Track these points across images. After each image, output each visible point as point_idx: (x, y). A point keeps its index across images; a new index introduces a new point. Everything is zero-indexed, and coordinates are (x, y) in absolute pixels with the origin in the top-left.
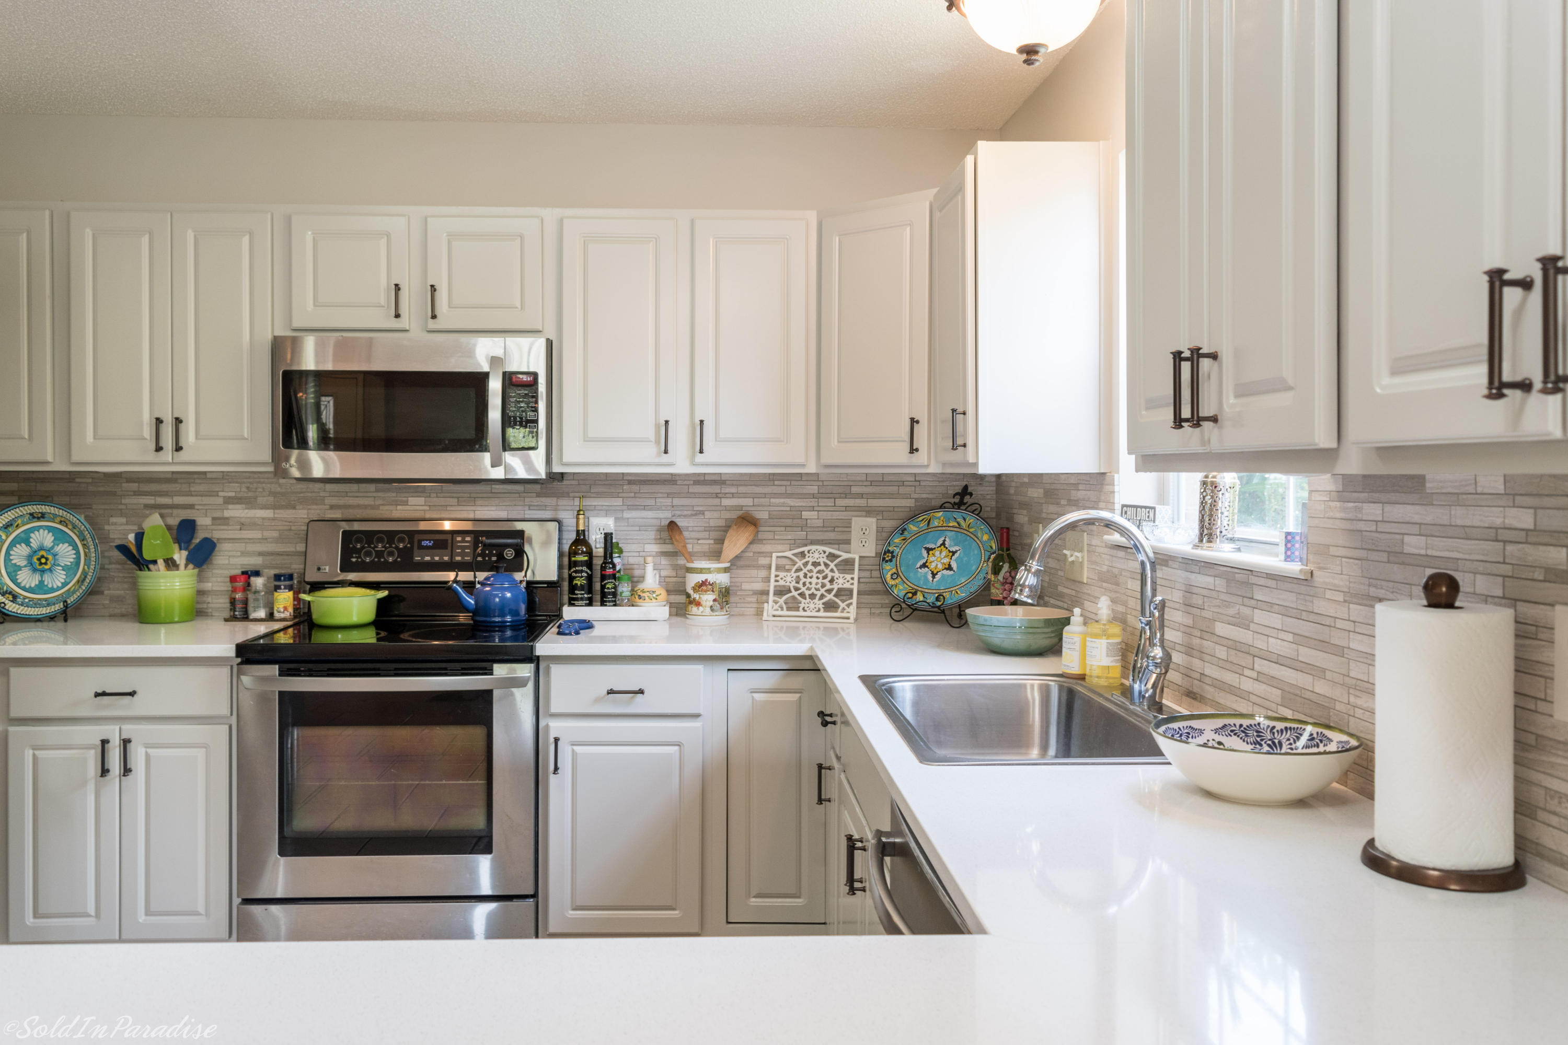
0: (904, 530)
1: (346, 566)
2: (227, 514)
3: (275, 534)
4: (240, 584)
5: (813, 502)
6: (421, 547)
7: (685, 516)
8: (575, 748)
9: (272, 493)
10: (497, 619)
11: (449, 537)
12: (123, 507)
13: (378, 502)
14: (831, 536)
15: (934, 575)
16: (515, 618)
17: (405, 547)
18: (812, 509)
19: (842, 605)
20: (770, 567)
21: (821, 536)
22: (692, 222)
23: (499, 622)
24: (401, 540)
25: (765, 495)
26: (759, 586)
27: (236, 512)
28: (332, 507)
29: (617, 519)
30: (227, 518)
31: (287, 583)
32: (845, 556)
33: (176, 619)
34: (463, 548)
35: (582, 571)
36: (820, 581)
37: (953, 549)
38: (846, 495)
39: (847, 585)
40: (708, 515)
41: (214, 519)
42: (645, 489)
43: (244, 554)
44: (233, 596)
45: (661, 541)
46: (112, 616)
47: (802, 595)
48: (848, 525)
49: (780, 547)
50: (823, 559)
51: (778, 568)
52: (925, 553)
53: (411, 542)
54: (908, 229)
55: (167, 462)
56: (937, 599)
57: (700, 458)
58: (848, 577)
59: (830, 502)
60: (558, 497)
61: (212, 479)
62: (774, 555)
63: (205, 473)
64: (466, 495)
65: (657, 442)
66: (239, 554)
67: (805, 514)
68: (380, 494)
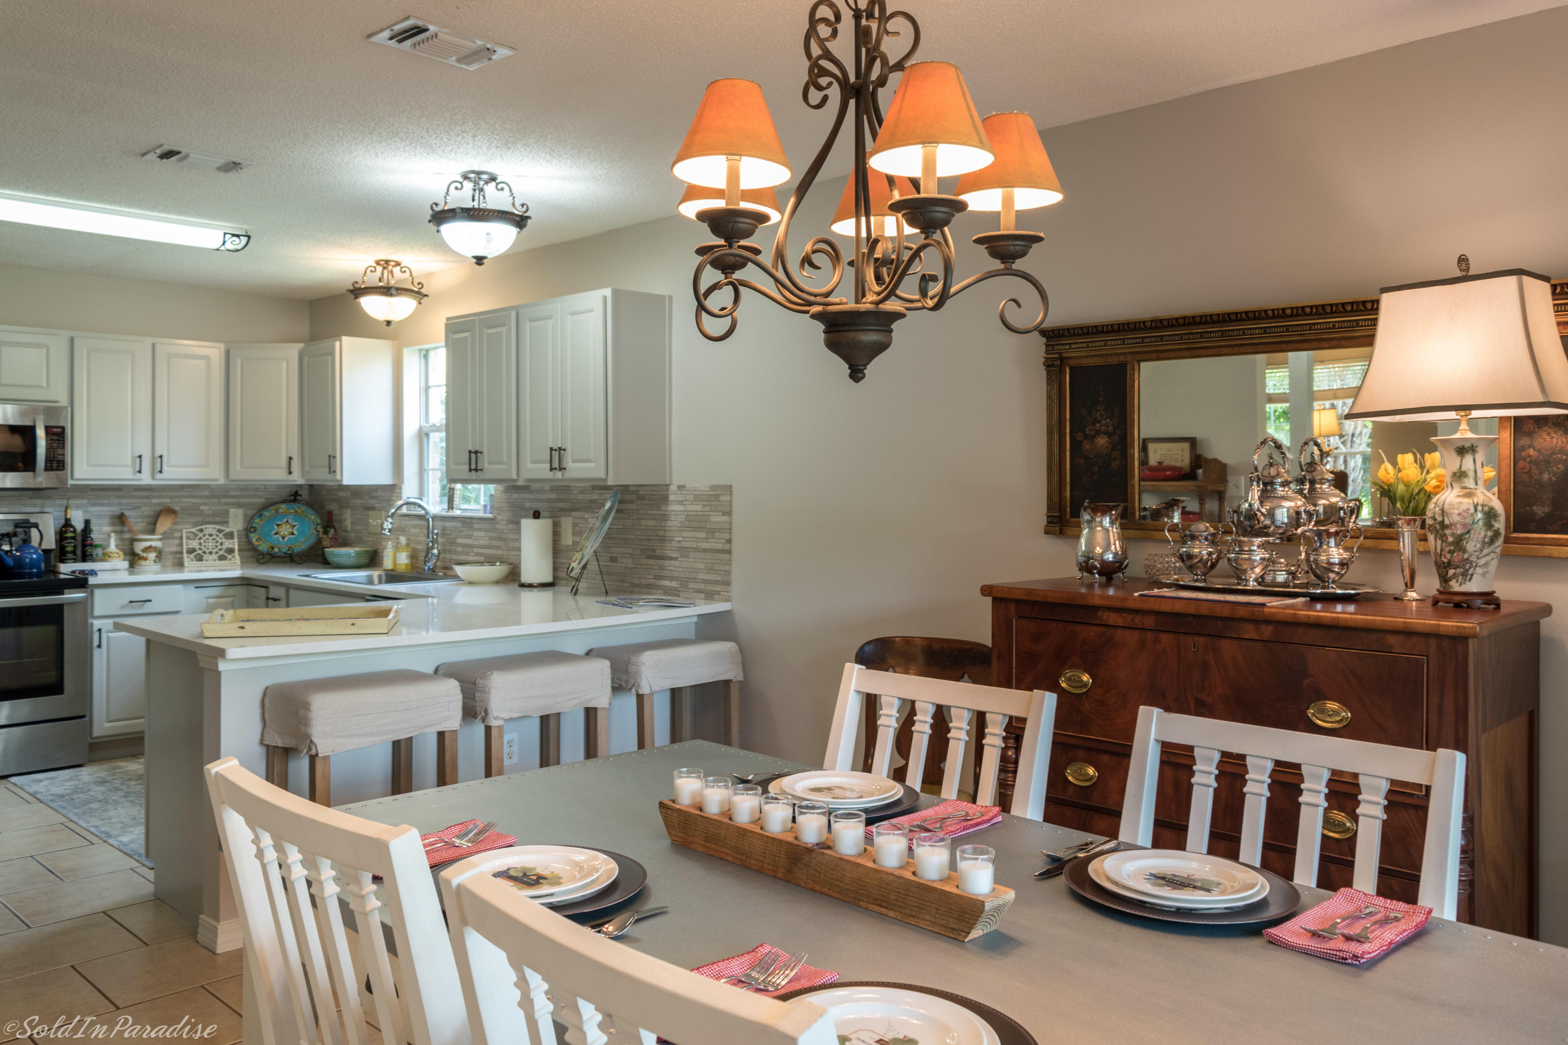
0: (261, 516)
5: (207, 501)
7: (129, 509)
8: (109, 634)
10: (28, 571)
14: (217, 519)
15: (283, 538)
16: (39, 570)
18: (206, 504)
19: (229, 557)
20: (181, 538)
21: (211, 519)
22: (154, 345)
23: (29, 573)
25: (178, 497)
26: (174, 549)
32: (228, 530)
35: (70, 543)
36: (214, 544)
37: (293, 524)
38: (226, 497)
39: (231, 546)
40: (143, 508)
42: (102, 493)
45: (112, 524)
47: (204, 552)
48: (227, 513)
49: (188, 526)
50: (214, 532)
51: (188, 538)
52: (276, 527)
54: (285, 362)
56: (288, 550)
57: (159, 476)
58: (231, 541)
59: (216, 501)
62: (184, 531)
65: (133, 466)
67: (202, 507)
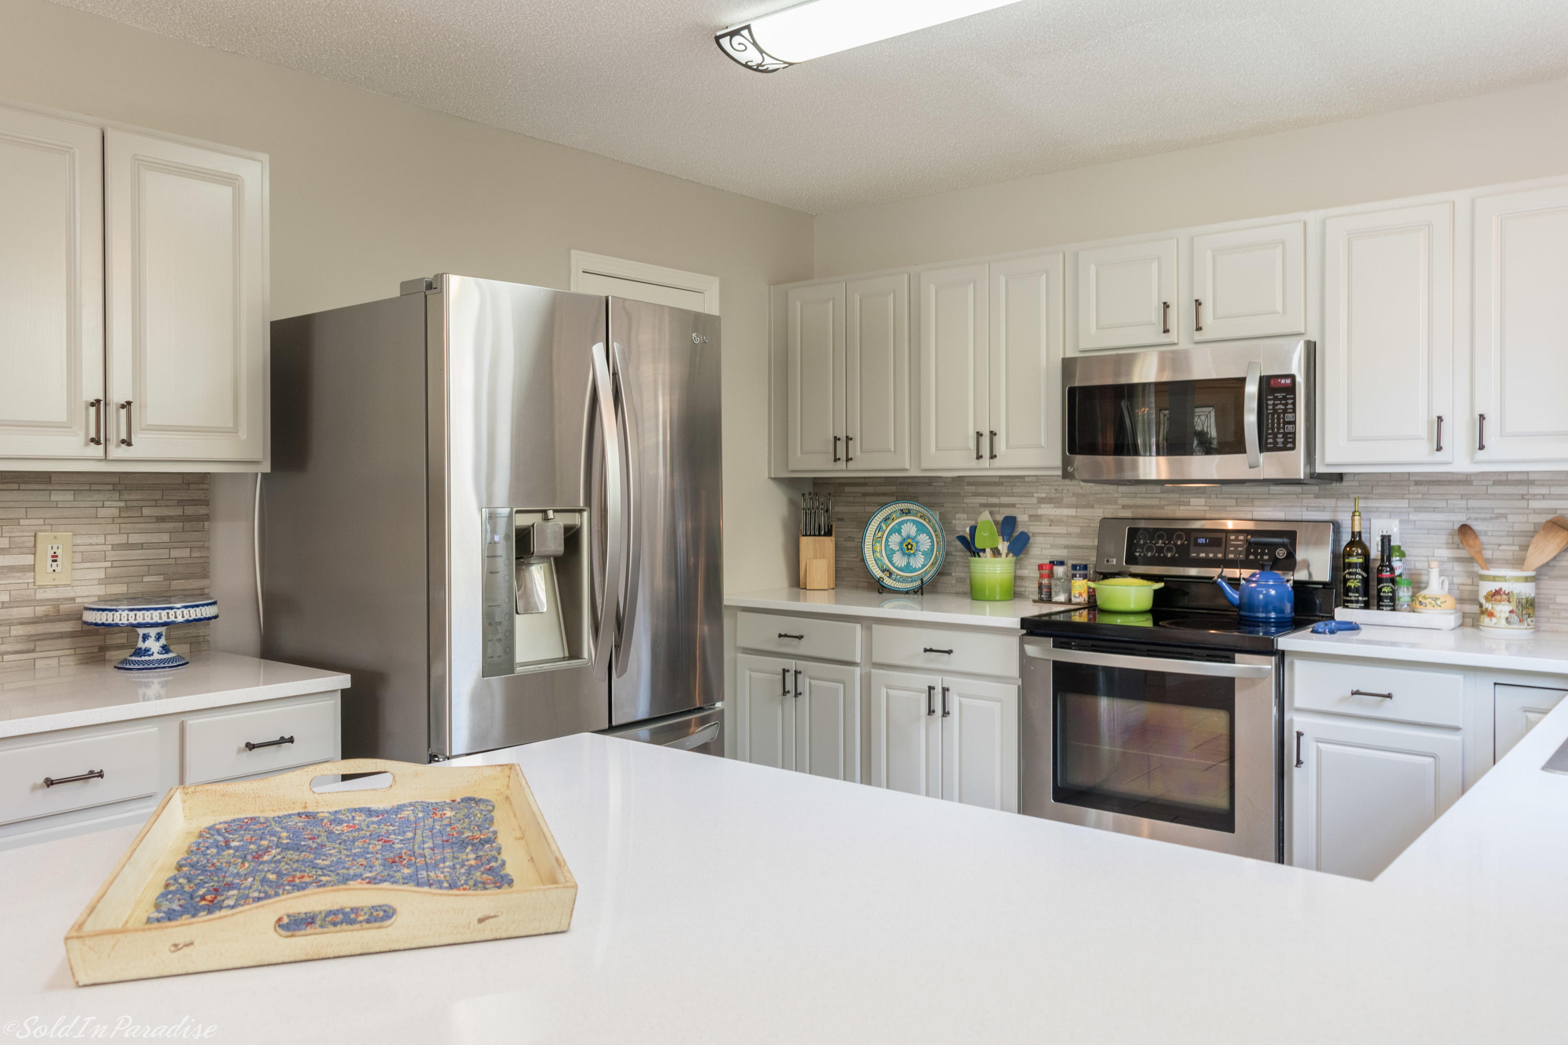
1: (1131, 560)
2: (1040, 512)
3: (1078, 530)
4: (1046, 572)
6: (1197, 545)
7: (1482, 519)
8: (1320, 745)
9: (1076, 495)
10: (1261, 615)
11: (1223, 535)
12: (965, 505)
13: (1163, 503)
16: (1280, 615)
17: (1182, 544)
22: (1474, 202)
23: (1262, 618)
24: (1180, 537)
27: (1047, 510)
28: (1124, 507)
29: (1401, 521)
30: (1040, 516)
31: (1082, 572)
33: (998, 598)
34: (1236, 546)
35: (1356, 573)
40: (1511, 518)
41: (1030, 516)
42: (1434, 489)
43: (1053, 546)
44: (1041, 581)
46: (957, 594)
53: (1188, 539)
55: (985, 468)
57: (1480, 455)
60: (1337, 498)
61: (1028, 482)
63: (1023, 477)
64: (1244, 496)
65: (1430, 439)
66: (1049, 546)
68: (1165, 495)
